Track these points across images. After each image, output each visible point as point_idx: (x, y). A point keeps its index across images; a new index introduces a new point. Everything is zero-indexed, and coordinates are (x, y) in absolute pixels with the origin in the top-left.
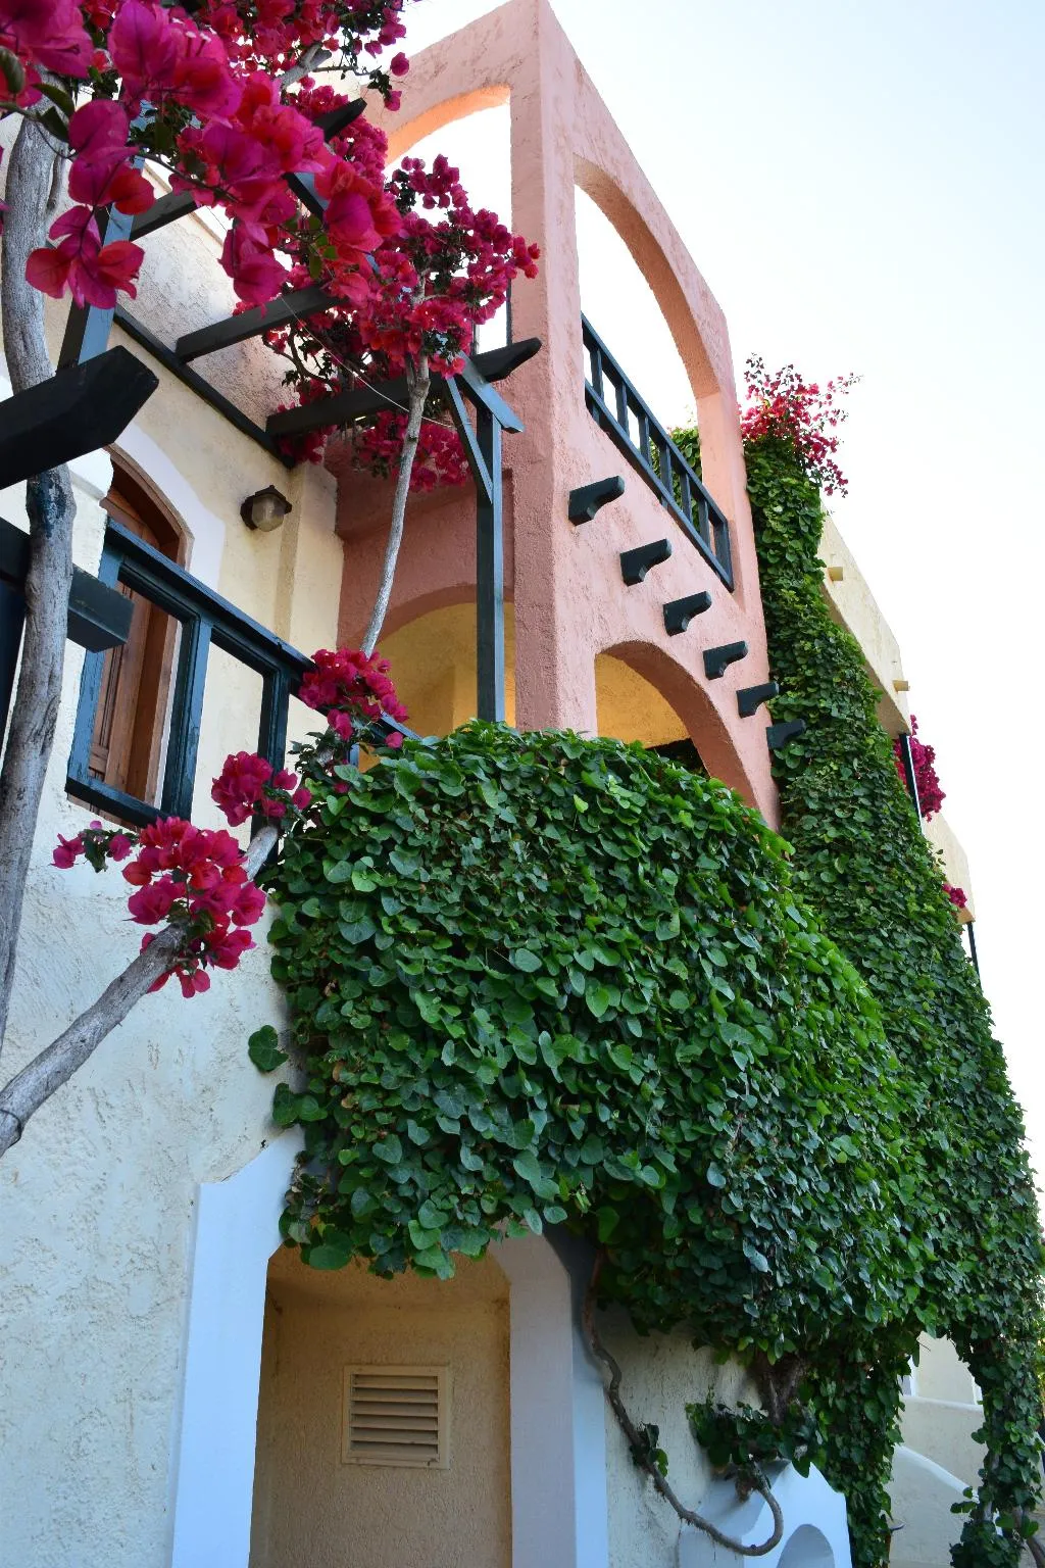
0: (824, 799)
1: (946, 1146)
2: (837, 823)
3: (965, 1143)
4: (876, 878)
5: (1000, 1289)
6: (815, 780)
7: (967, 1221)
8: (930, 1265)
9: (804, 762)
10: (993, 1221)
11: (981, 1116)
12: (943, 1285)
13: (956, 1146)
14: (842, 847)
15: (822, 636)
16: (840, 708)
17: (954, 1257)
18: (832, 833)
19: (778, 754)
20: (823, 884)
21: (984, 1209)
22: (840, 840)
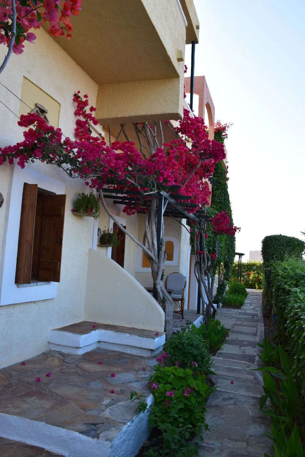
0: (218, 195)
1: (228, 243)
2: (219, 199)
3: (229, 242)
4: (224, 207)
5: (230, 259)
6: (217, 192)
7: (228, 251)
8: (224, 256)
9: (217, 189)
10: (231, 251)
11: (231, 239)
12: (225, 258)
13: (229, 243)
14: (220, 203)
15: (221, 169)
16: (222, 181)
17: (226, 255)
18: (219, 201)
19: (213, 187)
20: (217, 208)
21: (230, 250)
22: (220, 202)
